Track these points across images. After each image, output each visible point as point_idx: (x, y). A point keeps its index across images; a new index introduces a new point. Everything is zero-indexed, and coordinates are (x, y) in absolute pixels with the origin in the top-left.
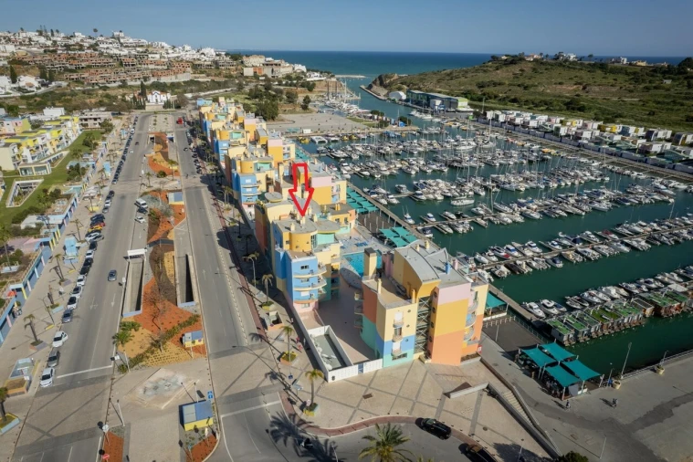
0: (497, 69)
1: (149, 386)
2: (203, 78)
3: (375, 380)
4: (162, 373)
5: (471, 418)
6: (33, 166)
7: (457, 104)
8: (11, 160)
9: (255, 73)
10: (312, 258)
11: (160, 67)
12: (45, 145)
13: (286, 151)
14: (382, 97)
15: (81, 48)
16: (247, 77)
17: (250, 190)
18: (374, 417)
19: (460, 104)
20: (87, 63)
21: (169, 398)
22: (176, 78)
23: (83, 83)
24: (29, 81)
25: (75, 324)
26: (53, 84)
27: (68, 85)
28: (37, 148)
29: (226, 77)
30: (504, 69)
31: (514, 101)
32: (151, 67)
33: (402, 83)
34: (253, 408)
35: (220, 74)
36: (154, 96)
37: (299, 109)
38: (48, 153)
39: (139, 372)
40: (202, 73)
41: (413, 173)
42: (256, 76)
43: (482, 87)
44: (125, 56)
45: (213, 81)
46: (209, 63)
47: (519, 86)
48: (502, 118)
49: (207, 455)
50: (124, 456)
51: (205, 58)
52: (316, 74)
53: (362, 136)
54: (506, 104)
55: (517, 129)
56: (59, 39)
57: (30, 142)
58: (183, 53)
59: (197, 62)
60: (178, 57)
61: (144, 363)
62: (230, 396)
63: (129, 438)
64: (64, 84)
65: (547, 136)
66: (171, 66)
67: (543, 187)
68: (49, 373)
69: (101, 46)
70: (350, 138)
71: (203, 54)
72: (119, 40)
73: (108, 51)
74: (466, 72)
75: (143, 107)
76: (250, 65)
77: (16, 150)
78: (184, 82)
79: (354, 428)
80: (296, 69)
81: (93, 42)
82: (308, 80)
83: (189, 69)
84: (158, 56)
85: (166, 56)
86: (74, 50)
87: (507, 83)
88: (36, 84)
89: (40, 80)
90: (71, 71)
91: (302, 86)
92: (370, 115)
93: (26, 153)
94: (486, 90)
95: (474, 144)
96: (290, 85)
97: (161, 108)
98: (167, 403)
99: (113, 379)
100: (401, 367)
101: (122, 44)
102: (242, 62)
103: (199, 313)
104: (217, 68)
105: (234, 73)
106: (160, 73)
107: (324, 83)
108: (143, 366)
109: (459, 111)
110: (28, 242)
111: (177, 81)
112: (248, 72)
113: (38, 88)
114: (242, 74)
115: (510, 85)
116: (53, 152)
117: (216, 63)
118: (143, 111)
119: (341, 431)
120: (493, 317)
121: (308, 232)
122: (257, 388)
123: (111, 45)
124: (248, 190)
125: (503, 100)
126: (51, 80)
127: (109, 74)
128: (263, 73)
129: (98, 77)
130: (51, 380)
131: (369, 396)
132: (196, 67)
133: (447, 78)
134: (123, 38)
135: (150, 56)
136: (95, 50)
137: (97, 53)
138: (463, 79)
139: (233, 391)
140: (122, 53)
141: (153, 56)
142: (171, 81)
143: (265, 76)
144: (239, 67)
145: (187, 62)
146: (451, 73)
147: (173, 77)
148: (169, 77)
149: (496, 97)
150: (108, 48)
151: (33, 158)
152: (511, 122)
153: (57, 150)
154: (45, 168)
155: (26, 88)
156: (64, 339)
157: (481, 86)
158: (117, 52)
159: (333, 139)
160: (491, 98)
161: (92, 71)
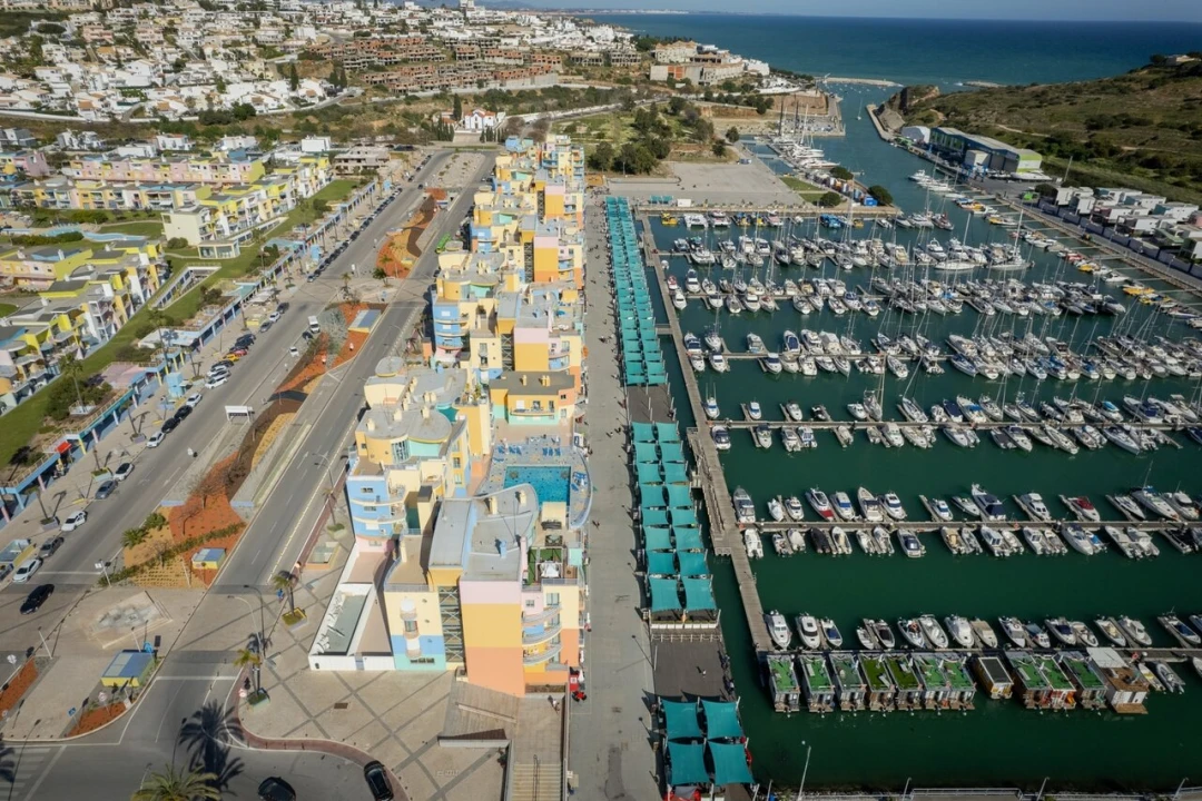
0: (1152, 87)
1: (113, 612)
2: (578, 84)
3: (371, 685)
4: (139, 599)
5: (441, 785)
6: (215, 246)
7: (1015, 163)
8: (197, 232)
9: (671, 74)
10: (381, 478)
11: (512, 62)
12: (256, 208)
13: (566, 255)
14: (887, 135)
15: (404, 28)
16: (655, 83)
17: (449, 327)
18: (321, 738)
19: (1022, 164)
20: (403, 55)
21: (122, 635)
22: (533, 82)
23: (386, 90)
24: (312, 87)
25: (108, 502)
26: (345, 91)
27: (363, 94)
28: (242, 213)
29: (618, 81)
30: (1170, 86)
31: (1152, 163)
32: (500, 61)
33: (938, 109)
34: (199, 678)
35: (609, 76)
36: (473, 119)
37: (708, 153)
38: (258, 220)
39: (121, 589)
40: (579, 73)
41: (806, 311)
42: (670, 82)
43: (1098, 127)
44: (464, 42)
45: (592, 89)
46: (596, 55)
47: (1183, 128)
48: (1085, 207)
49: (101, 725)
50: (22, 698)
51: (595, 47)
52: (780, 81)
53: (776, 221)
54: (1129, 171)
55: (1108, 231)
56: (380, 14)
57: (232, 206)
58: (558, 36)
59: (577, 54)
60: (548, 43)
61: (134, 578)
62: (189, 653)
63: (44, 675)
64: (358, 91)
65: (1163, 256)
66: (529, 60)
67: (1043, 376)
68: (28, 566)
69: (436, 24)
70: (753, 222)
71: (591, 38)
72: (464, 12)
73: (443, 33)
74: (1078, 91)
75: (449, 137)
76: (667, 61)
77: (208, 218)
78: (543, 90)
79: (285, 745)
80: (750, 68)
81: (424, 16)
82: (762, 91)
83: (559, 67)
84: (515, 42)
85: (529, 41)
86: (395, 31)
87: (1157, 120)
88: (320, 92)
89: (328, 85)
90: (379, 69)
91: (749, 103)
92: (825, 176)
93: (223, 221)
94: (1101, 135)
95: (982, 259)
96: (727, 100)
97: (476, 141)
98: (112, 643)
99: (88, 592)
100: (420, 676)
101: (466, 19)
102: (653, 55)
103: (248, 521)
104: (608, 64)
105: (633, 75)
106: (506, 73)
107: (789, 100)
108: (131, 582)
109: (1016, 179)
110: (129, 371)
111: (533, 87)
112: (659, 73)
113: (321, 99)
114: (648, 77)
115: (1162, 126)
116: (265, 218)
117: (607, 55)
118: (447, 144)
119: (267, 744)
120: (688, 626)
121: (389, 437)
122: (226, 650)
123: (450, 23)
124: (445, 327)
125: (1125, 162)
126: (343, 84)
127: (430, 74)
128: (684, 77)
129: (412, 79)
130: (26, 575)
131: (344, 706)
132: (571, 62)
133: (1033, 103)
134: (472, 10)
135: (503, 41)
136: (423, 32)
137: (425, 36)
138: (1064, 107)
139: (198, 647)
140: (461, 37)
141: (508, 41)
142: (521, 87)
143: (687, 81)
144: (646, 64)
145: (560, 52)
146: (1044, 93)
147: (528, 81)
148: (521, 81)
149: (1113, 152)
150: (443, 29)
151: (232, 228)
152: (1100, 217)
153: (272, 215)
154: (229, 249)
155: (306, 98)
156: (77, 523)
157: (1094, 125)
158: (454, 34)
159: (718, 222)
160: (1100, 154)
161: (406, 68)
